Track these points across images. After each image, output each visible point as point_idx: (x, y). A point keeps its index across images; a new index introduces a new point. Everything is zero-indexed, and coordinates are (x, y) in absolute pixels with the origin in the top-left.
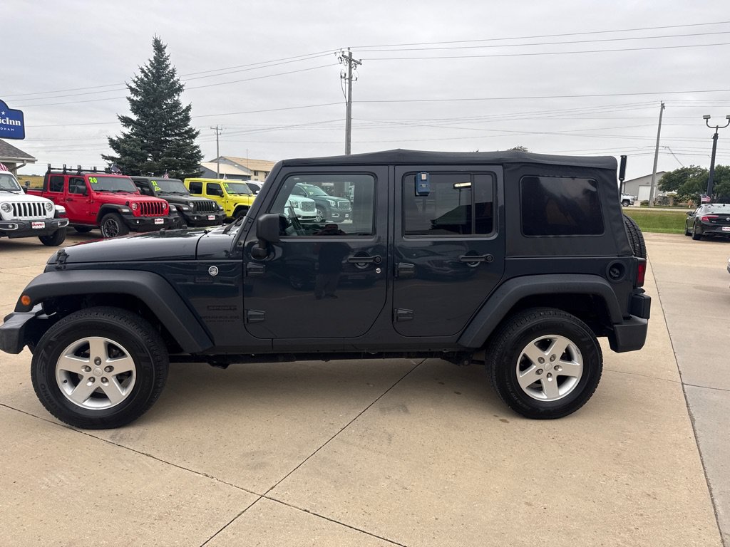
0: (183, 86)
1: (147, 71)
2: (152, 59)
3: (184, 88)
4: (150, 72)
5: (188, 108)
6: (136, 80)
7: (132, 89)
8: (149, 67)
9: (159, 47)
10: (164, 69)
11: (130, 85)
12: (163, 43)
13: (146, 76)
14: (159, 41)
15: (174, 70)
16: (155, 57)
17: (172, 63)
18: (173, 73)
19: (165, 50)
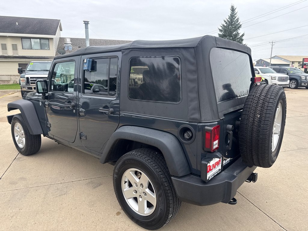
0: (241, 25)
1: (227, 21)
2: (230, 15)
3: (242, 26)
4: (228, 21)
5: (243, 35)
6: (222, 25)
7: (220, 30)
8: (228, 19)
9: (233, 9)
10: (234, 19)
11: (219, 28)
12: (235, 7)
13: (226, 23)
14: (233, 7)
15: (238, 18)
16: (231, 14)
17: (238, 16)
18: (238, 20)
19: (236, 10)
